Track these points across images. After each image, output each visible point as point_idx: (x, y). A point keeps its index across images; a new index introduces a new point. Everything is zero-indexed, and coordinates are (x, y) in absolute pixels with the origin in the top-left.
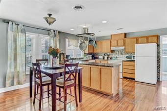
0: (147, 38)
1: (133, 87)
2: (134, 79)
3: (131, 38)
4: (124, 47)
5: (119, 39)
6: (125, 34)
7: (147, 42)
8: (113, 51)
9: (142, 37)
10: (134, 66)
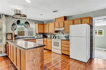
0: (81, 19)
4: (63, 28)
5: (60, 22)
10: (69, 44)
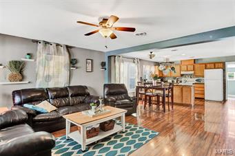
1: (203, 105)
2: (204, 99)
3: (200, 64)
4: (193, 72)
5: (189, 65)
6: (195, 60)
7: (215, 68)
8: (182, 75)
9: (210, 63)
10: (204, 87)
